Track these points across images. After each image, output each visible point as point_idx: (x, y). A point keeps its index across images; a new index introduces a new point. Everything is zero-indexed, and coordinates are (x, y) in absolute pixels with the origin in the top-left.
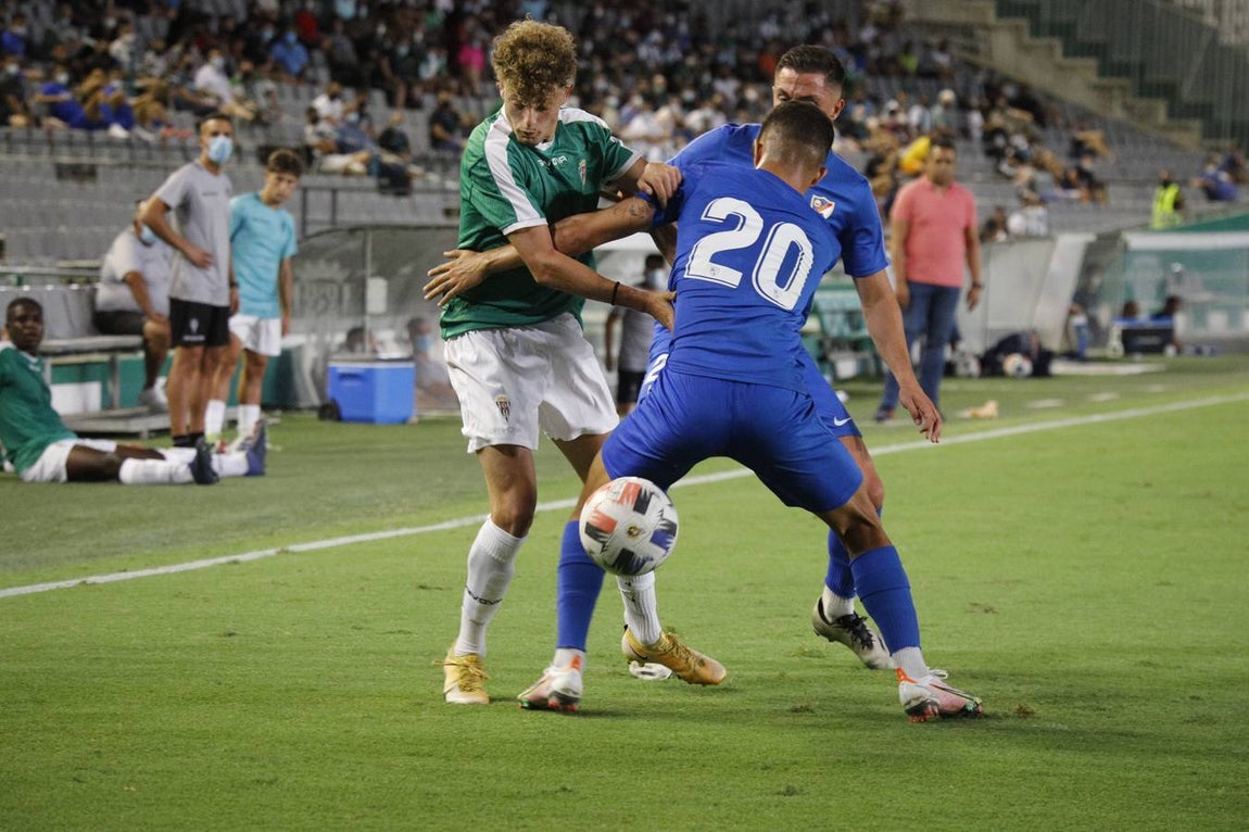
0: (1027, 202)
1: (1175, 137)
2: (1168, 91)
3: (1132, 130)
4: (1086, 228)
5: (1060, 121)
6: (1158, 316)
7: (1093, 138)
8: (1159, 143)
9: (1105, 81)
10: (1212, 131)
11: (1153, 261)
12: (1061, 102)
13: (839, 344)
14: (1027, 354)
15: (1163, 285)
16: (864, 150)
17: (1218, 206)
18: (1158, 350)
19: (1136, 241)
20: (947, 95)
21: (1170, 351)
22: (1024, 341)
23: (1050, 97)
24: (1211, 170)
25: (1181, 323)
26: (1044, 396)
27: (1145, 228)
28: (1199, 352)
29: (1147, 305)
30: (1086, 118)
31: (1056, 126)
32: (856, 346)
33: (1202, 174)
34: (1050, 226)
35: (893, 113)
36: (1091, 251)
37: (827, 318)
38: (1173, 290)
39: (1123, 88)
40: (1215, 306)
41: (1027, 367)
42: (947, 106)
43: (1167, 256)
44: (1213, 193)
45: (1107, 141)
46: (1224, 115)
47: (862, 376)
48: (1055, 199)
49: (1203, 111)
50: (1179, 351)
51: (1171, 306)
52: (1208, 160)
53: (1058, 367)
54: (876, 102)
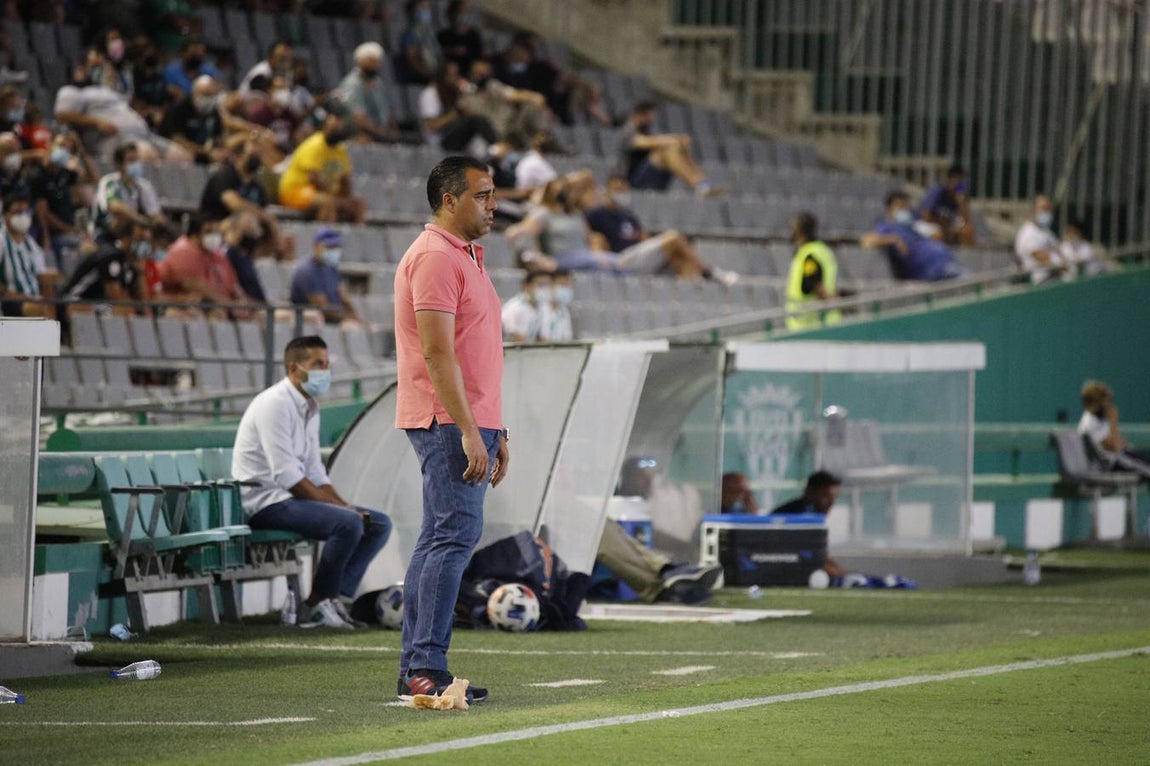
0: (532, 276)
1: (826, 146)
2: (816, 53)
3: (739, 130)
4: (650, 325)
5: (599, 111)
6: (789, 508)
7: (667, 147)
8: (798, 159)
9: (690, 32)
10: (902, 138)
11: (785, 396)
12: (601, 70)
13: (145, 557)
14: (531, 583)
15: (804, 447)
16: (202, 160)
17: (912, 288)
18: (796, 577)
19: (751, 355)
20: (370, 50)
21: (819, 578)
22: (527, 555)
23: (580, 62)
24: (901, 216)
25: (838, 524)
26: (568, 669)
27: (768, 328)
28: (877, 583)
29: (770, 485)
30: (651, 106)
31: (589, 118)
32: (182, 562)
33: (880, 222)
34: (577, 325)
35: (260, 83)
36: (659, 374)
37: (122, 503)
38: (824, 459)
39: (726, 45)
40: (912, 493)
41: (532, 608)
42: (369, 72)
43: (814, 387)
44: (904, 265)
45: (694, 154)
46: (928, 107)
47: (191, 625)
48: (588, 267)
49: (883, 96)
50: (836, 582)
51: (820, 490)
52: (893, 198)
53: (593, 612)
54: (228, 62)
